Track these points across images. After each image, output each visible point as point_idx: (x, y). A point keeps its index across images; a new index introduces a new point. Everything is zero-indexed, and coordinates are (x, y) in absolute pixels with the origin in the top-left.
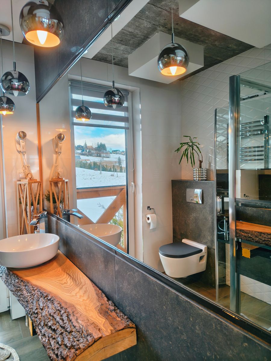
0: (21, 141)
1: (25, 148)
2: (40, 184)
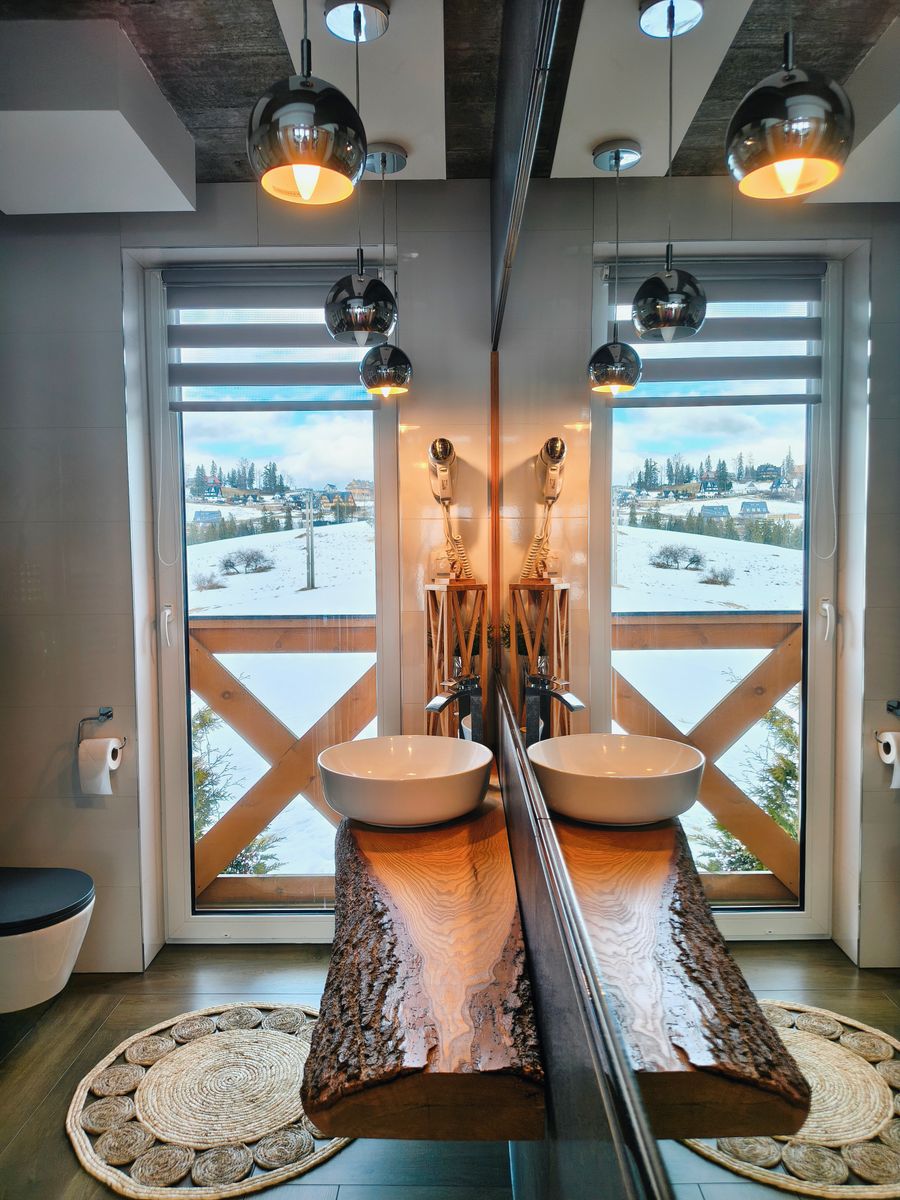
0: (439, 466)
1: (448, 487)
2: (483, 594)
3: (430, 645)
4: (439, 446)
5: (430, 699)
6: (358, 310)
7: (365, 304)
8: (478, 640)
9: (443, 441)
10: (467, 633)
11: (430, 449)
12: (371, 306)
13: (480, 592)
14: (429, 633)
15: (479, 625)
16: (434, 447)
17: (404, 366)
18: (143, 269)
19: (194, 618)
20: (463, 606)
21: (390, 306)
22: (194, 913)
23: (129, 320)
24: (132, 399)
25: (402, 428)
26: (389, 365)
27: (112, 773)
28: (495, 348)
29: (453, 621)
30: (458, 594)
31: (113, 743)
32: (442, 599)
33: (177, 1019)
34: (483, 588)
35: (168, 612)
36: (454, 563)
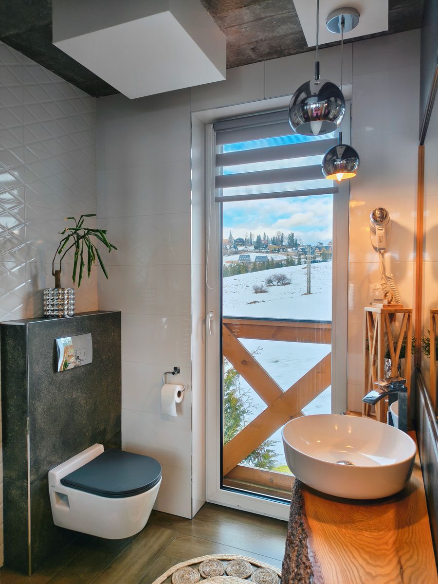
0: (377, 227)
1: (384, 241)
2: (409, 316)
3: (367, 349)
4: (378, 213)
5: (366, 393)
6: (313, 105)
7: (319, 100)
8: (404, 349)
9: (381, 210)
10: (396, 343)
11: (371, 216)
12: (324, 102)
13: (407, 315)
14: (367, 340)
15: (405, 338)
16: (374, 214)
17: (354, 158)
18: (204, 125)
19: (226, 317)
20: (393, 322)
21: (339, 102)
22: (222, 487)
23: (194, 153)
25: (352, 204)
26: (343, 158)
27: (177, 404)
28: (422, 143)
29: (385, 334)
30: (390, 316)
31: (179, 388)
32: (378, 318)
34: (409, 312)
35: (211, 315)
36: (387, 293)
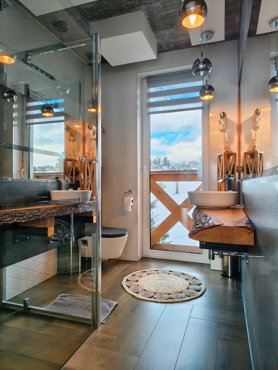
1: (224, 126)
2: (235, 156)
3: (219, 172)
4: (222, 114)
6: (201, 66)
7: (203, 64)
8: (233, 169)
9: (223, 113)
10: (230, 167)
11: (219, 116)
12: (205, 65)
14: (218, 168)
15: (234, 165)
16: (220, 114)
17: (212, 90)
18: (142, 79)
19: (152, 172)
20: (229, 160)
22: (150, 249)
24: (139, 112)
27: (132, 206)
28: (239, 86)
29: (226, 163)
30: (228, 155)
31: (132, 199)
32: (222, 158)
33: (147, 270)
34: (236, 154)
35: (145, 167)
36: (226, 148)
